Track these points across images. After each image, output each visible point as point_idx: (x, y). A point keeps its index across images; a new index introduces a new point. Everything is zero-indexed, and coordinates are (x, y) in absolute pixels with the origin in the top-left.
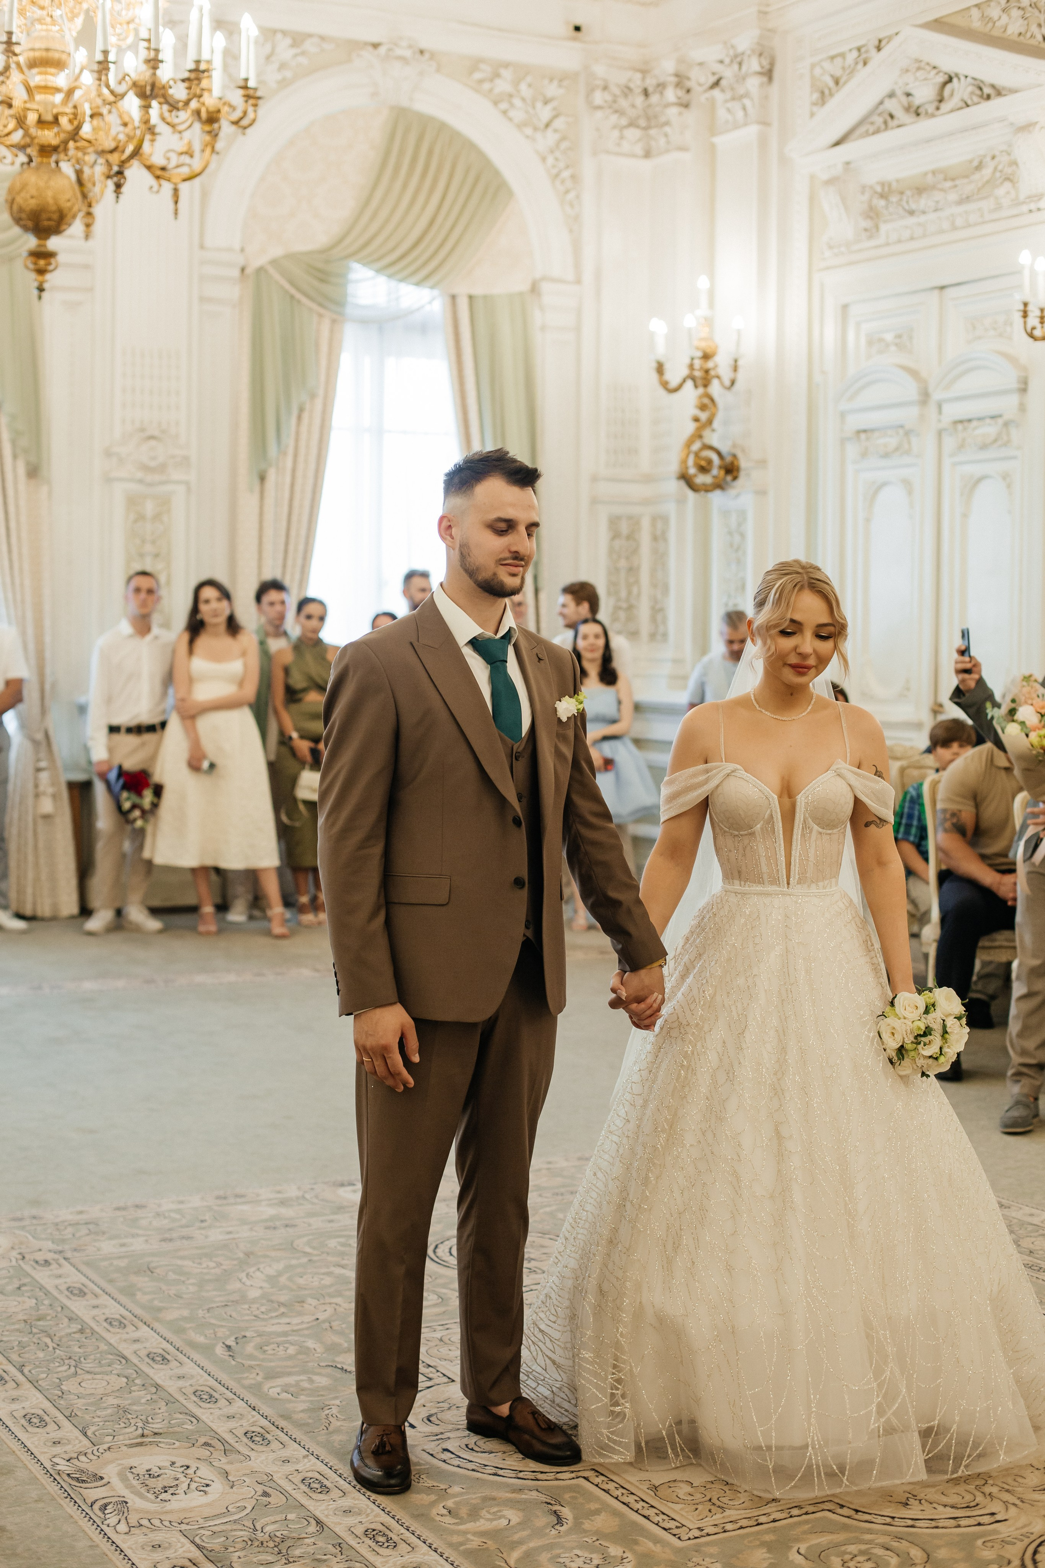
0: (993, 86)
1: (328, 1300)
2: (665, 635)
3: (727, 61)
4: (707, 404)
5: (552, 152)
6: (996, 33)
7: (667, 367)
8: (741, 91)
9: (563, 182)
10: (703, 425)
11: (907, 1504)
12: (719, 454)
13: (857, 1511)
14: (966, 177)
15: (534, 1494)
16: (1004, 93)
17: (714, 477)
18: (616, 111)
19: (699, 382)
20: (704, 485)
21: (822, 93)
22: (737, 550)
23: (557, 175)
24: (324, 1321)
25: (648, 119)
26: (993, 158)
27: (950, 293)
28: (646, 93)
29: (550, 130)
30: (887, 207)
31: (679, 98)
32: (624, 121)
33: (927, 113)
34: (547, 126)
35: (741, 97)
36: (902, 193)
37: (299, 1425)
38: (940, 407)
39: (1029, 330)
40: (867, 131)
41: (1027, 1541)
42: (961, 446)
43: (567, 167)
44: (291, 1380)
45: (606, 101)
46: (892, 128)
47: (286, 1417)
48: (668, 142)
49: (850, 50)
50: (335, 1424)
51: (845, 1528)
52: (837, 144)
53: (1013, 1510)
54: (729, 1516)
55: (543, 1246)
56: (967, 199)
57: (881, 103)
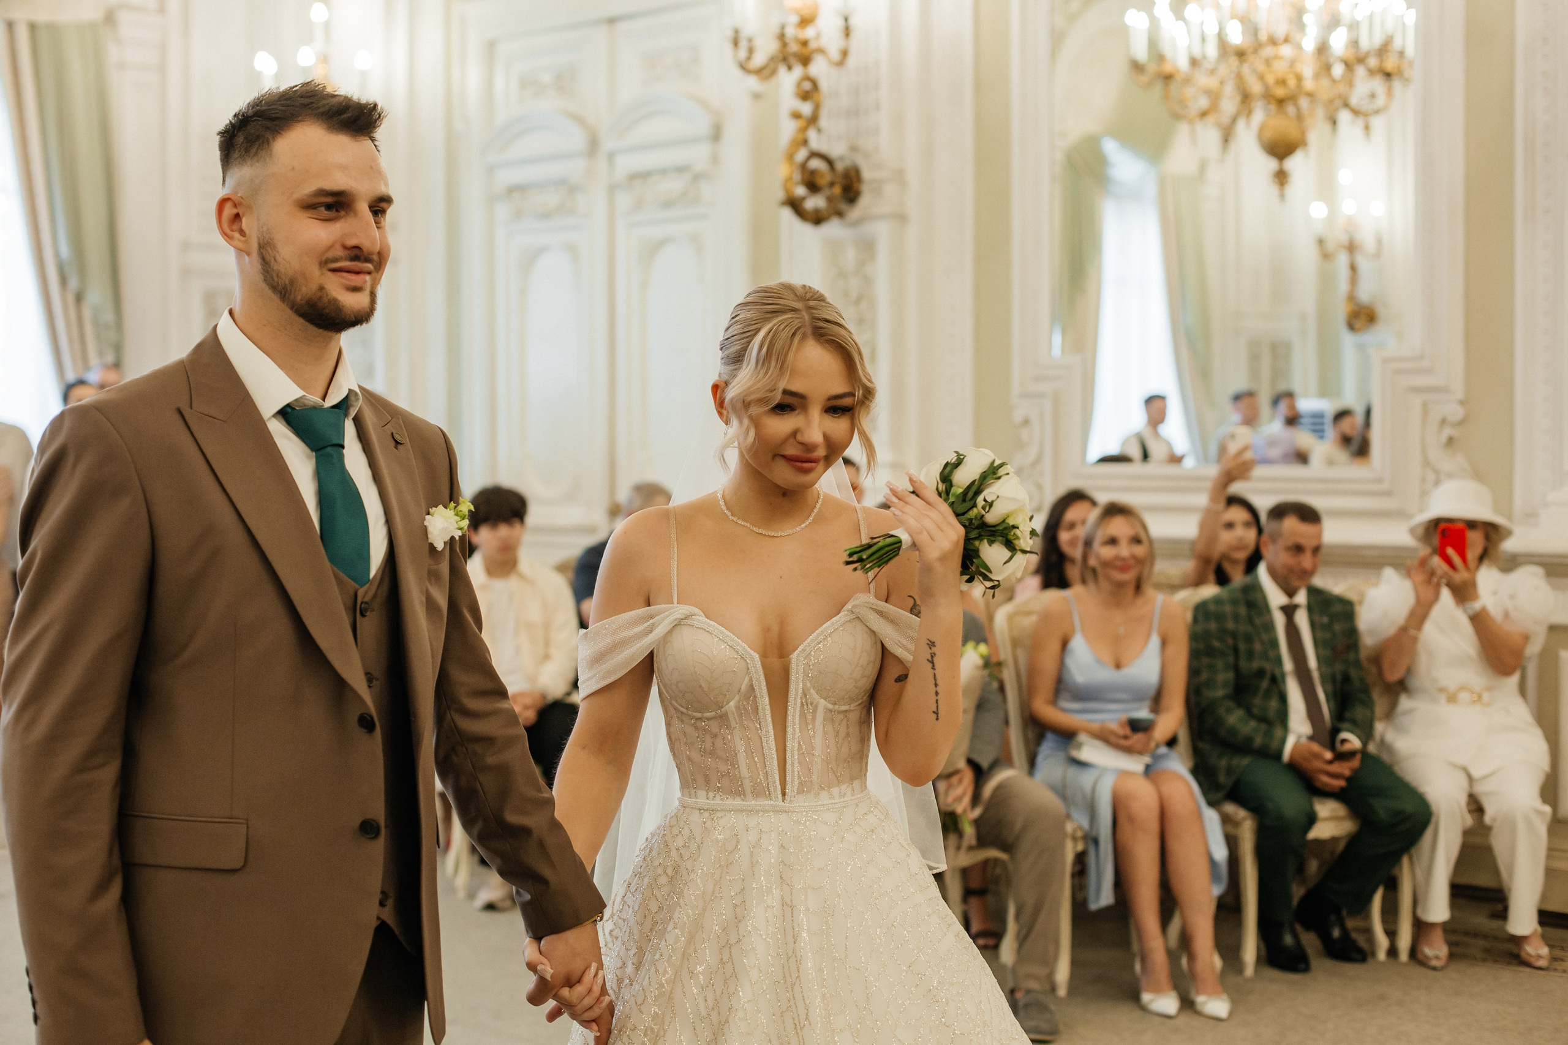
27: (621, 26)
38: (611, 157)
39: (740, 59)
42: (638, 205)
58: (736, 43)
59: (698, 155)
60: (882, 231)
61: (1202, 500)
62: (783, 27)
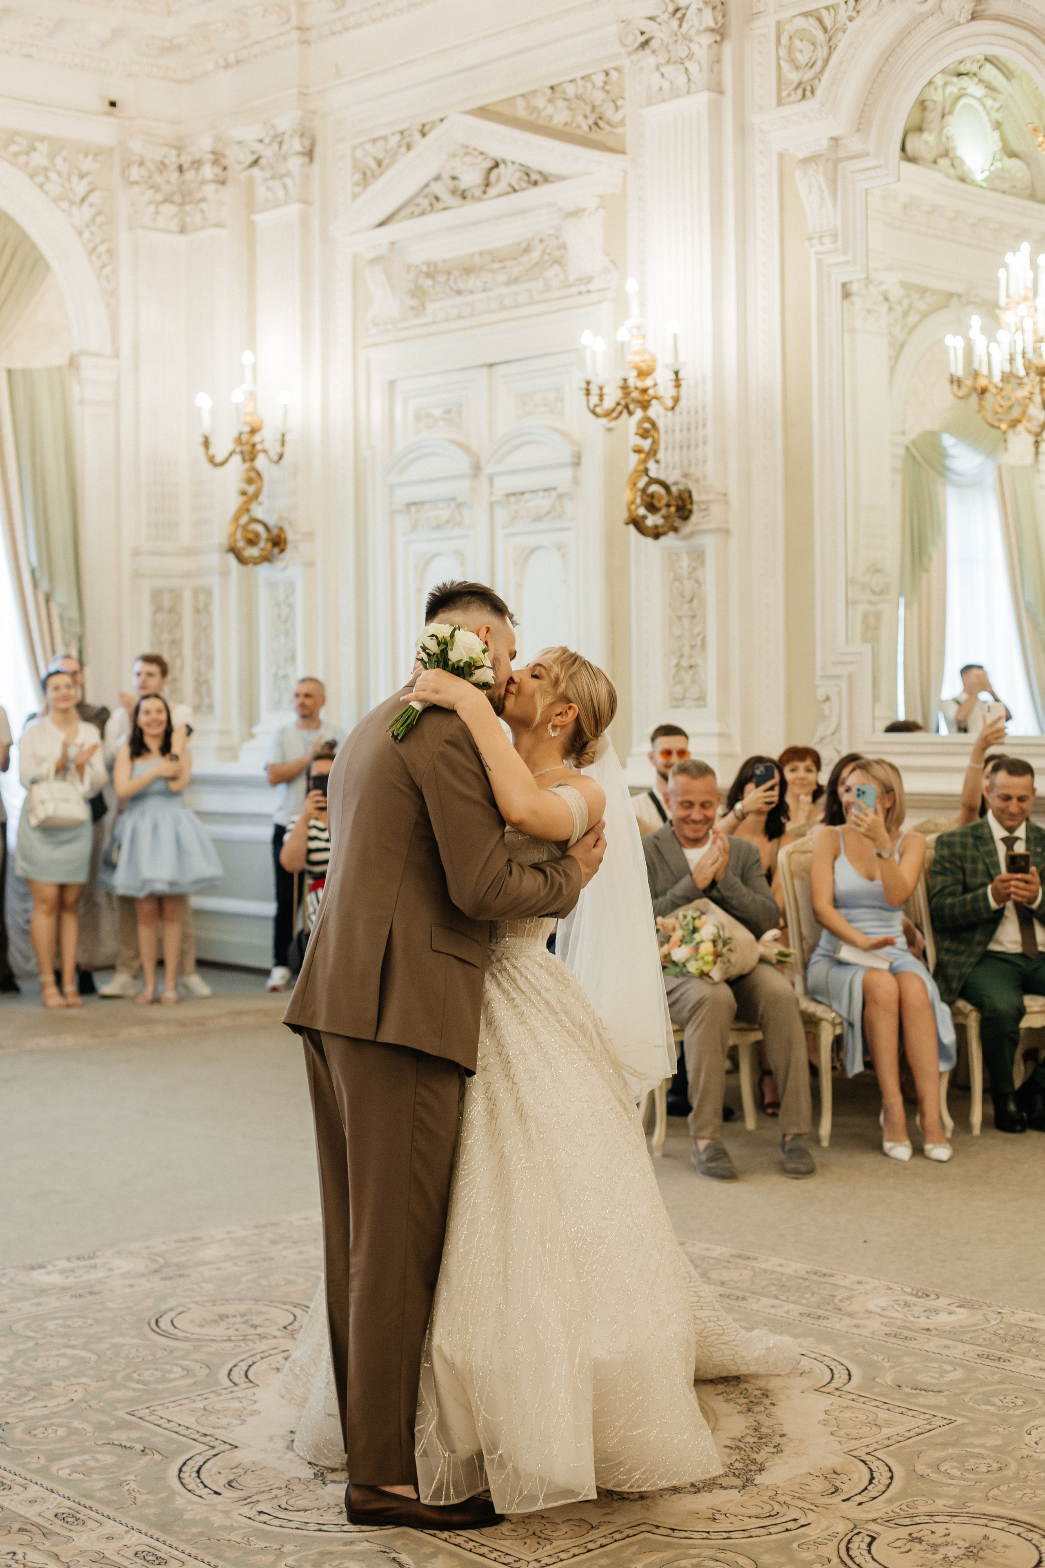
0: (540, 173)
1: (74, 1381)
2: (211, 707)
3: (267, 140)
4: (254, 478)
5: (88, 226)
6: (542, 122)
7: (212, 440)
8: (282, 170)
9: (99, 256)
10: (250, 498)
11: (715, 1519)
12: (266, 527)
13: (673, 1530)
14: (515, 259)
15: (366, 1544)
16: (551, 179)
17: (262, 549)
18: (151, 187)
19: (247, 457)
20: (252, 557)
21: (365, 174)
22: (285, 622)
23: (94, 249)
24: (80, 1401)
25: (183, 195)
26: (541, 241)
27: (499, 370)
28: (181, 169)
29: (86, 205)
30: (433, 286)
31: (216, 175)
32: (159, 197)
33: (473, 197)
34: (83, 200)
35: (281, 177)
36: (449, 273)
37: (108, 1503)
38: (491, 479)
39: (591, 406)
40: (413, 213)
41: (836, 1541)
42: (514, 519)
43: (103, 241)
44: (76, 1460)
45: (142, 177)
46: (438, 211)
47: (90, 1497)
48: (204, 218)
49: (393, 134)
50: (141, 1498)
51: (669, 1545)
52: (381, 224)
53: (812, 1517)
54: (559, 1546)
55: (262, 1313)
56: (515, 281)
57: (427, 185)
58: (588, 393)
59: (562, 478)
60: (709, 543)
61: (965, 762)
62: (625, 380)
